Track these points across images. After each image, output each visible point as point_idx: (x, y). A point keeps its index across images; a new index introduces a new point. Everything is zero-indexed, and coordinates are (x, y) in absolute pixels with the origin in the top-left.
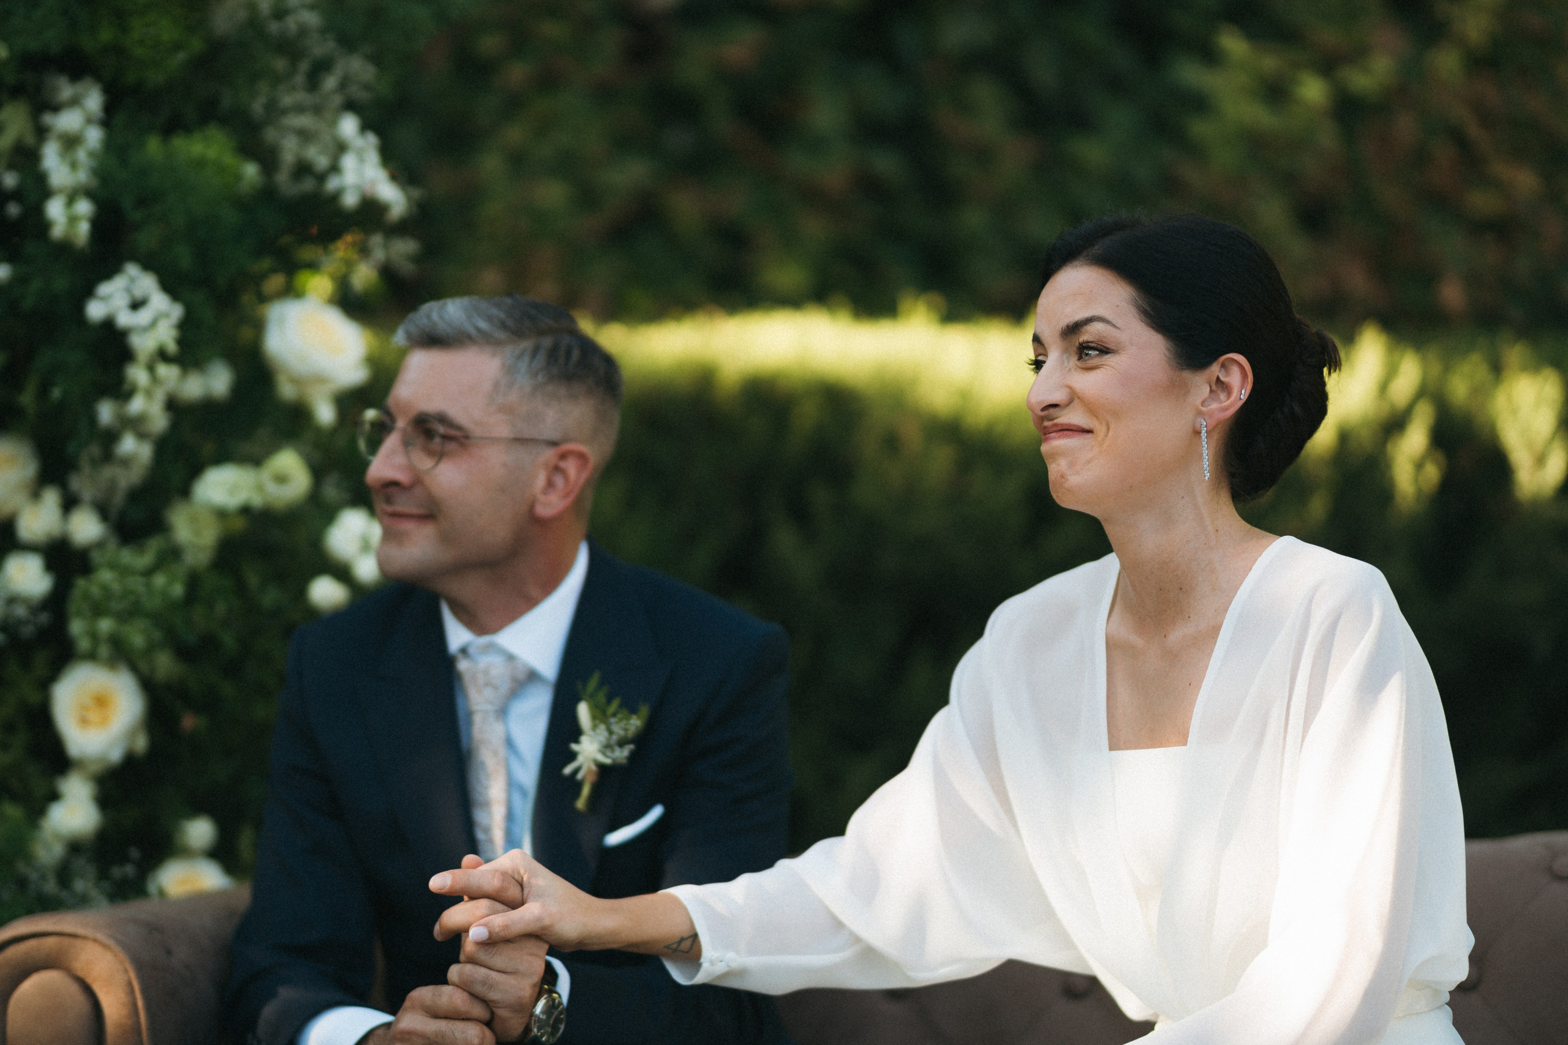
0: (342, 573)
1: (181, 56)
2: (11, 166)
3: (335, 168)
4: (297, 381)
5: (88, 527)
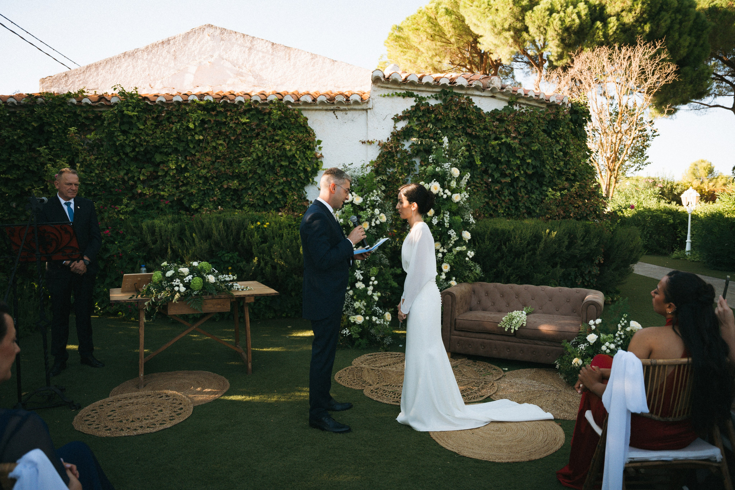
0: (468, 257)
1: (456, 209)
2: (441, 220)
3: (469, 219)
4: (465, 239)
5: (445, 251)
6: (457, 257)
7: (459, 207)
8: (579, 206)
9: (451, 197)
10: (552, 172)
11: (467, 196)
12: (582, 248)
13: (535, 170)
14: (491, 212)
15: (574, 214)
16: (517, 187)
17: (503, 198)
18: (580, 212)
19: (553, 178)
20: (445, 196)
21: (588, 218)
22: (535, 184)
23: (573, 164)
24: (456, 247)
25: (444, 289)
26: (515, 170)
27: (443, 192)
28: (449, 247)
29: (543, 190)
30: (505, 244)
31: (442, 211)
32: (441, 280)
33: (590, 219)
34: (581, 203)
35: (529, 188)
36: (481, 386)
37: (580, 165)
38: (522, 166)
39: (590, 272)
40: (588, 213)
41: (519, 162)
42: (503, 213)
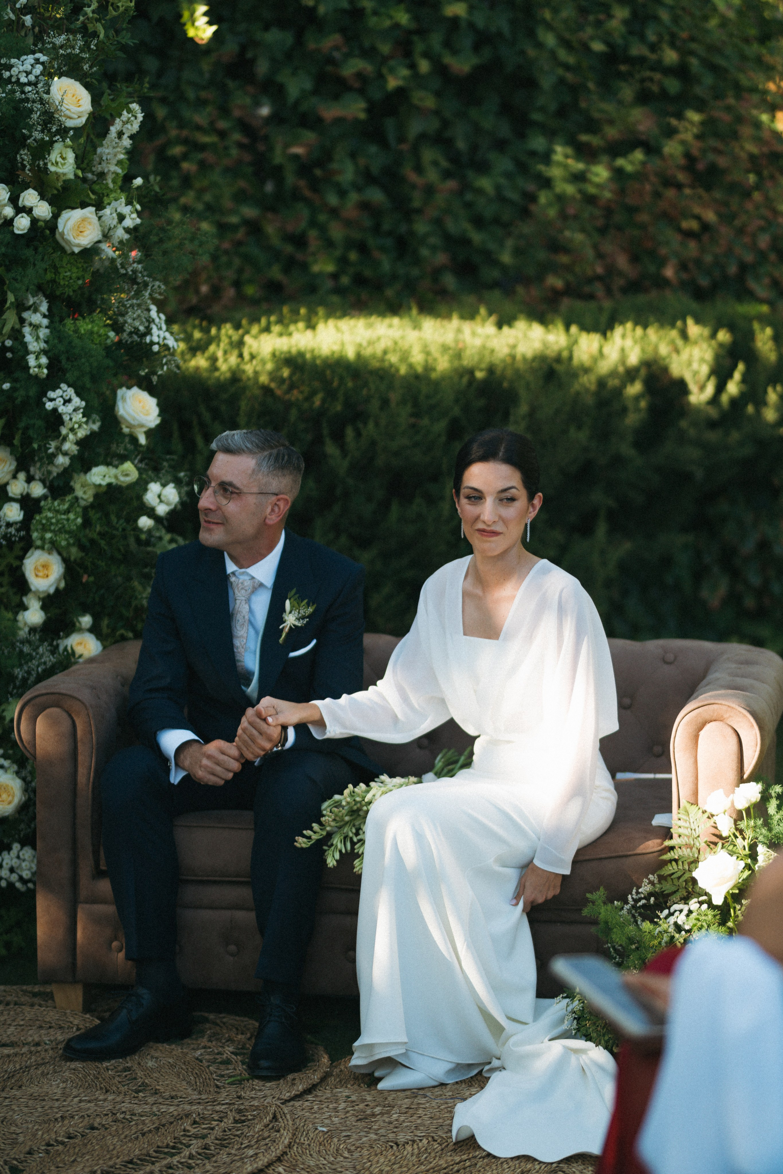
0: (151, 512)
1: (80, 282)
2: (9, 338)
3: (148, 331)
4: (130, 426)
5: (38, 490)
6: (94, 515)
7: (96, 274)
8: (706, 227)
9: (52, 225)
10: (571, 60)
11: (132, 220)
12: (712, 436)
13: (487, 53)
14: (276, 273)
15: (683, 266)
16: (402, 139)
17: (333, 200)
18: (708, 259)
19: (575, 90)
20: (22, 224)
21: (752, 284)
22: (488, 123)
23: (676, 20)
24: (87, 469)
25: (40, 679)
26: (385, 59)
27: (14, 200)
28: (55, 471)
29: (533, 154)
30: (338, 437)
31: (11, 298)
32: (23, 634)
33: (761, 292)
34: (710, 216)
35: (461, 145)
36: (218, 1132)
37: (713, 23)
38: (422, 32)
39: (764, 546)
40: (749, 258)
41: (403, 18)
42: (335, 276)
